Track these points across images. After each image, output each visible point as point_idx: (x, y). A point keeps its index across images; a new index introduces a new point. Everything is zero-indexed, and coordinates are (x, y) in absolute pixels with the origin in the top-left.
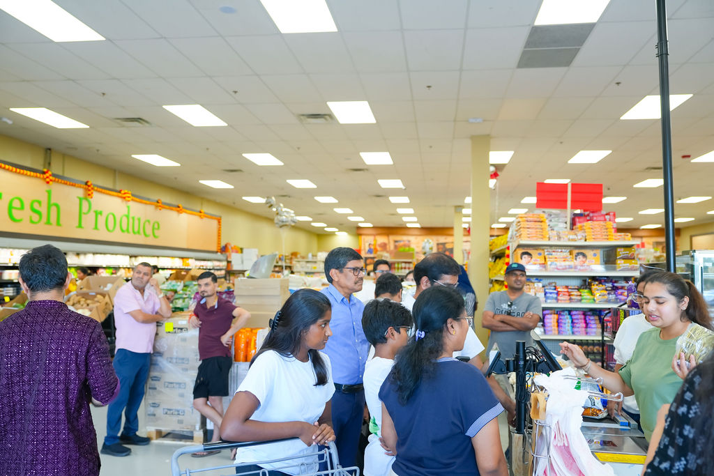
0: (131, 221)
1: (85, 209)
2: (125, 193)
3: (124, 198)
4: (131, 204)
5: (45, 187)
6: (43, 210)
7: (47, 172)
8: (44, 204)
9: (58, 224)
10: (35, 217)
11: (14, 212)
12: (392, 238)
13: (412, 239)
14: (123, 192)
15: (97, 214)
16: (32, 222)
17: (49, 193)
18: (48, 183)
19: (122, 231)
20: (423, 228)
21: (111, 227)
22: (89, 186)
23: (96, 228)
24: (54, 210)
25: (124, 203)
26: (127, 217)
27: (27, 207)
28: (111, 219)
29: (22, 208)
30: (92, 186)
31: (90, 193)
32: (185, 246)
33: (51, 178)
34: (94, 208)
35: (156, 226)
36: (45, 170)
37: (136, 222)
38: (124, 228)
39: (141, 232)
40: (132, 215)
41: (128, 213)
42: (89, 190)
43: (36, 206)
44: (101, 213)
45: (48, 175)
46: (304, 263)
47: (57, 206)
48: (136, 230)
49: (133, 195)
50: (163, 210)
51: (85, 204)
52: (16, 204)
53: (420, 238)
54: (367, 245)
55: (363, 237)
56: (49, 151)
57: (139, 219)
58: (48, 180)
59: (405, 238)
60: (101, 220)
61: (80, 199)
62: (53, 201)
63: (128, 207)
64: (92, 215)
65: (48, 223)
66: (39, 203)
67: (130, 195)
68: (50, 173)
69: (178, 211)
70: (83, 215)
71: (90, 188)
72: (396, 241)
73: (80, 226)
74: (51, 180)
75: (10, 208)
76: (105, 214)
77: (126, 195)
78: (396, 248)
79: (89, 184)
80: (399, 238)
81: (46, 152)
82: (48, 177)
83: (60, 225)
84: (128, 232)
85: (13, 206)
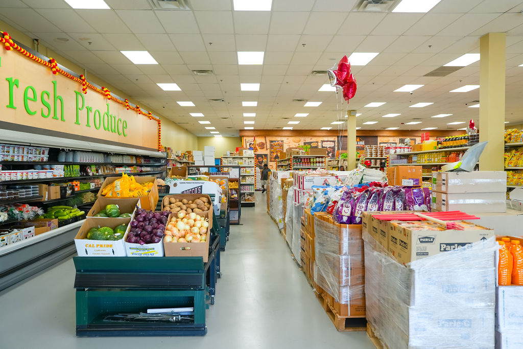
0: (110, 119)
1: (80, 106)
2: (106, 91)
3: (107, 95)
4: (110, 102)
5: (52, 77)
6: (50, 102)
7: (53, 61)
8: (52, 97)
9: (62, 119)
10: (46, 111)
11: (29, 103)
12: (268, 139)
13: (284, 139)
15: (89, 110)
16: (43, 116)
17: (54, 84)
18: (54, 73)
19: (105, 128)
20: (293, 131)
21: (97, 126)
22: (84, 80)
23: (88, 125)
25: (106, 100)
26: (107, 115)
27: (39, 98)
29: (34, 100)
30: (86, 81)
31: (85, 88)
32: (141, 145)
33: (57, 68)
34: (86, 105)
35: (125, 125)
37: (113, 119)
39: (116, 131)
40: (110, 114)
41: (108, 111)
42: (84, 85)
45: (54, 64)
46: (231, 159)
47: (61, 99)
48: (113, 128)
50: (130, 111)
51: (80, 98)
52: (30, 94)
53: (291, 139)
54: (248, 144)
55: (245, 138)
58: (54, 69)
59: (279, 139)
60: (91, 115)
61: (77, 94)
62: (57, 94)
63: (108, 105)
64: (85, 110)
65: (55, 118)
66: (47, 94)
67: (109, 93)
68: (56, 62)
69: (137, 112)
71: (84, 83)
72: (271, 142)
74: (57, 70)
75: (25, 98)
76: (93, 111)
77: (107, 93)
78: (272, 147)
79: (83, 78)
80: (273, 139)
81: (34, 43)
82: (54, 67)
83: (64, 121)
84: (109, 130)
85: (28, 95)
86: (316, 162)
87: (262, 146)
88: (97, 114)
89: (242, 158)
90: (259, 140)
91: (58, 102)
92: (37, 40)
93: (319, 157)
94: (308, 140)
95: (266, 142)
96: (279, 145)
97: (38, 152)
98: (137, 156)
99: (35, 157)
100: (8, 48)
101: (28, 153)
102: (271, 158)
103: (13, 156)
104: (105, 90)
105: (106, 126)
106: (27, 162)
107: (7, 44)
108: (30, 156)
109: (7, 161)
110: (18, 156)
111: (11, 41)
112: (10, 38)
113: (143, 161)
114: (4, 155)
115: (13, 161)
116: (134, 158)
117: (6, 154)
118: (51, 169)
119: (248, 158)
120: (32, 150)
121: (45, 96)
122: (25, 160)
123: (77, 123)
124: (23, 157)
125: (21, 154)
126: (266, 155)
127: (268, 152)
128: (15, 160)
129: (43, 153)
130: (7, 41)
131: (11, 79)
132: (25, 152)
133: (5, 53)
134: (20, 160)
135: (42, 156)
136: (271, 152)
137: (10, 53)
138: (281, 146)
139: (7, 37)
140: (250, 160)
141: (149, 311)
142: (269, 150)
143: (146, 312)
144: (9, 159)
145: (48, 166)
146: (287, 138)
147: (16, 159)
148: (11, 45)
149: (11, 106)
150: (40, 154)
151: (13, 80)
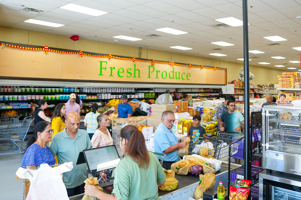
0: (175, 74)
2: (171, 62)
3: (171, 64)
4: (175, 66)
5: (133, 63)
6: (133, 72)
7: (133, 58)
8: (133, 70)
10: (129, 75)
11: (120, 74)
14: (170, 62)
15: (157, 72)
16: (128, 77)
17: (135, 65)
18: (134, 61)
19: (170, 78)
21: (164, 76)
22: (153, 61)
23: (157, 77)
24: (137, 72)
25: (171, 66)
26: (173, 72)
27: (125, 71)
28: (164, 73)
29: (123, 72)
30: (154, 61)
31: (153, 64)
32: (205, 83)
33: (135, 60)
34: (156, 69)
35: (188, 75)
36: (133, 57)
38: (171, 76)
39: (181, 78)
40: (175, 71)
41: (173, 70)
42: (153, 63)
43: (129, 71)
44: (159, 71)
45: (133, 59)
47: (139, 70)
48: (178, 77)
49: (175, 63)
50: (192, 68)
51: (152, 69)
52: (121, 71)
56: (140, 49)
57: (179, 73)
58: (134, 60)
60: (160, 75)
61: (149, 67)
62: (136, 69)
63: (173, 68)
64: (155, 73)
65: (135, 77)
66: (131, 69)
67: (174, 63)
68: (135, 58)
69: (201, 68)
70: (150, 72)
71: (153, 62)
73: (149, 77)
74: (135, 61)
75: (118, 72)
76: (161, 72)
79: (153, 60)
83: (140, 77)
84: (173, 78)
85: (120, 71)
99: (127, 91)
100: (110, 58)
109: (113, 92)
111: (111, 56)
129: (132, 90)
130: (109, 56)
132: (122, 90)
133: (109, 60)
137: (112, 59)
139: (110, 55)
145: (136, 94)
147: (117, 92)
149: (111, 75)
150: (130, 89)
151: (113, 68)
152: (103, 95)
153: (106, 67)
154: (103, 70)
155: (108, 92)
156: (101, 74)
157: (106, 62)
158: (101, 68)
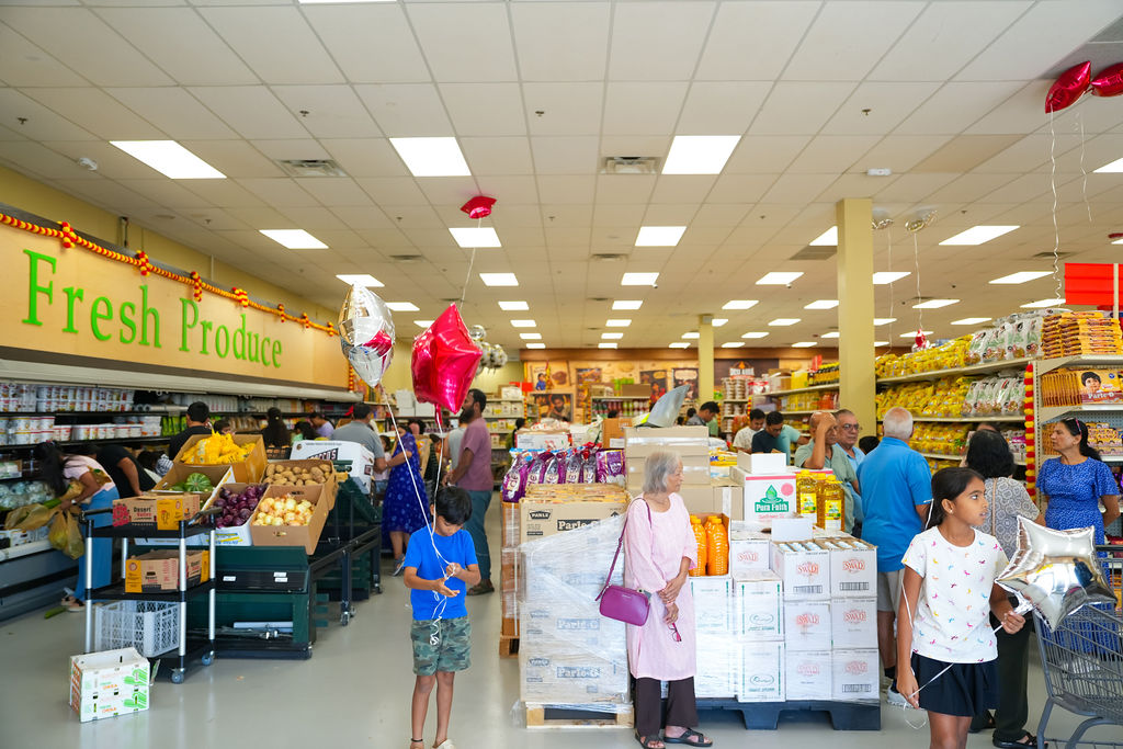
0: (246, 339)
1: (190, 320)
2: (240, 294)
3: (240, 301)
4: (248, 312)
5: (138, 280)
6: (136, 319)
7: (142, 256)
8: (138, 311)
9: (156, 345)
10: (127, 333)
11: (99, 322)
12: (574, 365)
13: (604, 366)
15: (206, 326)
16: (123, 341)
17: (144, 291)
18: (144, 273)
19: (236, 356)
20: (619, 350)
21: (222, 351)
22: (196, 281)
23: (204, 351)
24: (151, 320)
25: (239, 309)
26: (243, 333)
27: (116, 315)
28: (222, 335)
29: (109, 317)
30: (200, 281)
31: (198, 291)
32: (311, 381)
33: (147, 265)
34: (201, 317)
35: (277, 349)
36: (139, 252)
37: (253, 340)
39: (260, 359)
40: (247, 331)
41: (244, 326)
42: (197, 288)
43: (127, 313)
44: (209, 326)
45: (143, 260)
47: (154, 314)
48: (253, 354)
49: (250, 297)
50: (287, 323)
51: (190, 310)
52: (102, 309)
53: (615, 365)
54: (536, 376)
55: (530, 364)
56: (123, 221)
57: (256, 337)
58: (144, 268)
59: (593, 365)
60: (211, 336)
61: (183, 302)
62: (149, 305)
63: (244, 317)
64: (199, 328)
65: (144, 343)
66: (131, 308)
67: (245, 297)
68: (145, 257)
69: (302, 324)
70: (188, 329)
71: (197, 284)
72: (579, 370)
74: (148, 269)
75: (94, 316)
76: (215, 327)
77: (242, 297)
78: (580, 379)
79: (196, 276)
80: (583, 365)
81: (121, 224)
82: (143, 264)
83: (159, 347)
84: (244, 358)
85: (98, 311)
86: (634, 410)
87: (562, 378)
88: (222, 332)
89: (499, 403)
90: (557, 368)
91: (150, 317)
92: (125, 219)
93: (639, 400)
94: (648, 366)
95: (569, 372)
96: (593, 376)
97: (115, 397)
98: (305, 401)
99: (110, 404)
100: (67, 245)
101: (98, 398)
102: (578, 401)
103: (74, 404)
104: (237, 292)
105: (239, 351)
106: (96, 412)
107: (67, 240)
108: (101, 402)
109: (64, 412)
110: (82, 403)
111: (73, 235)
112: (72, 230)
113: (317, 409)
114: (58, 402)
115: (72, 411)
116: (299, 404)
117: (62, 400)
118: (140, 423)
119: (512, 402)
120: (105, 394)
121: (127, 311)
122: (93, 409)
123: (184, 348)
124: (89, 404)
125: (86, 400)
126: (568, 396)
127: (572, 390)
128: (76, 409)
129: (124, 399)
130: (65, 234)
131: (72, 289)
132: (93, 397)
133: (62, 252)
134: (85, 409)
135: (122, 402)
136: (579, 391)
137: (73, 252)
138: (597, 377)
139: (67, 229)
140: (513, 406)
141: (236, 625)
142: (574, 387)
143: (232, 626)
144: (67, 407)
145: (134, 419)
146: (608, 363)
148: (73, 240)
149: (69, 329)
150: (118, 400)
151: (75, 291)
152: (21, 423)
153: (50, 285)
154: (41, 298)
155: (43, 408)
156: (32, 320)
157: (52, 262)
158: (33, 289)
